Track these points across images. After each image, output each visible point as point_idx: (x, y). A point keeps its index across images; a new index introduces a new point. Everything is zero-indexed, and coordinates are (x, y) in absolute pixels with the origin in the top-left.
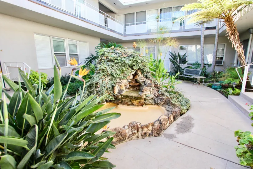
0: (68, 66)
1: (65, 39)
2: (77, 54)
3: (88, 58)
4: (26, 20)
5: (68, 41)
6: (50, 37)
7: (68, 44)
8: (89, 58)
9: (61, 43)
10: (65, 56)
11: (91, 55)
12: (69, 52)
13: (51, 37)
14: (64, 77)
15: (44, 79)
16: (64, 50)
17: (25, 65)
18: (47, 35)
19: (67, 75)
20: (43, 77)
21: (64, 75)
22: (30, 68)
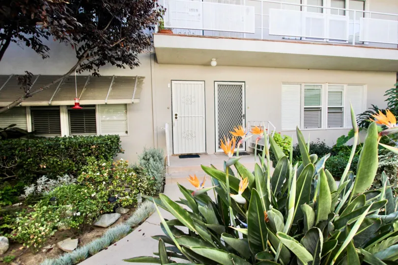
0: (322, 128)
1: (323, 85)
2: (341, 108)
3: (364, 114)
4: (275, 67)
5: (327, 86)
6: (301, 85)
7: (327, 92)
8: (367, 113)
9: (317, 92)
10: (319, 112)
11: (372, 107)
12: (327, 104)
13: (303, 85)
14: (314, 145)
15: (287, 145)
16: (319, 103)
17: (270, 124)
18: (297, 83)
19: (321, 142)
20: (287, 142)
21: (315, 142)
22: (275, 128)
